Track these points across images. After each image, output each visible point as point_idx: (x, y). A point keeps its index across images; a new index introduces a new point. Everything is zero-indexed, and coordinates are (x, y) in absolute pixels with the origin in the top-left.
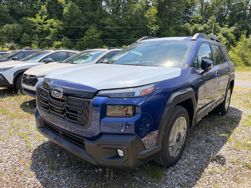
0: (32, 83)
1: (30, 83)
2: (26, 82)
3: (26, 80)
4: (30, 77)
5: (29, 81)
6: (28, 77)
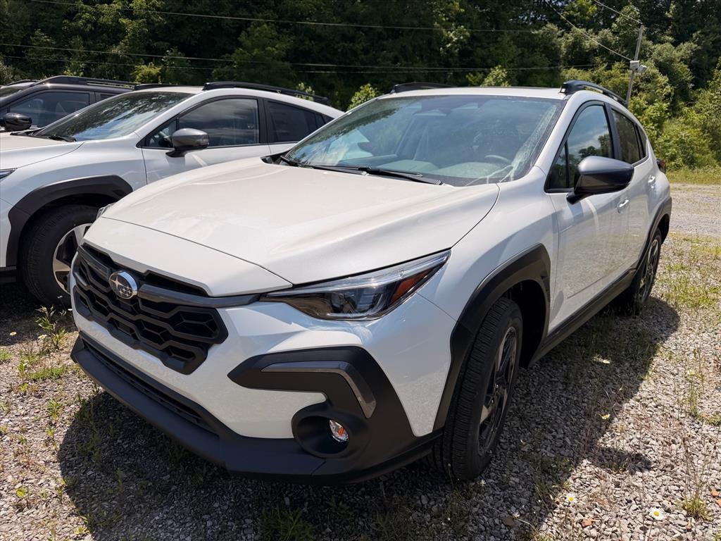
0: (167, 336)
1: (146, 335)
2: (106, 313)
3: (104, 293)
4: (146, 287)
5: (134, 314)
6: (122, 280)
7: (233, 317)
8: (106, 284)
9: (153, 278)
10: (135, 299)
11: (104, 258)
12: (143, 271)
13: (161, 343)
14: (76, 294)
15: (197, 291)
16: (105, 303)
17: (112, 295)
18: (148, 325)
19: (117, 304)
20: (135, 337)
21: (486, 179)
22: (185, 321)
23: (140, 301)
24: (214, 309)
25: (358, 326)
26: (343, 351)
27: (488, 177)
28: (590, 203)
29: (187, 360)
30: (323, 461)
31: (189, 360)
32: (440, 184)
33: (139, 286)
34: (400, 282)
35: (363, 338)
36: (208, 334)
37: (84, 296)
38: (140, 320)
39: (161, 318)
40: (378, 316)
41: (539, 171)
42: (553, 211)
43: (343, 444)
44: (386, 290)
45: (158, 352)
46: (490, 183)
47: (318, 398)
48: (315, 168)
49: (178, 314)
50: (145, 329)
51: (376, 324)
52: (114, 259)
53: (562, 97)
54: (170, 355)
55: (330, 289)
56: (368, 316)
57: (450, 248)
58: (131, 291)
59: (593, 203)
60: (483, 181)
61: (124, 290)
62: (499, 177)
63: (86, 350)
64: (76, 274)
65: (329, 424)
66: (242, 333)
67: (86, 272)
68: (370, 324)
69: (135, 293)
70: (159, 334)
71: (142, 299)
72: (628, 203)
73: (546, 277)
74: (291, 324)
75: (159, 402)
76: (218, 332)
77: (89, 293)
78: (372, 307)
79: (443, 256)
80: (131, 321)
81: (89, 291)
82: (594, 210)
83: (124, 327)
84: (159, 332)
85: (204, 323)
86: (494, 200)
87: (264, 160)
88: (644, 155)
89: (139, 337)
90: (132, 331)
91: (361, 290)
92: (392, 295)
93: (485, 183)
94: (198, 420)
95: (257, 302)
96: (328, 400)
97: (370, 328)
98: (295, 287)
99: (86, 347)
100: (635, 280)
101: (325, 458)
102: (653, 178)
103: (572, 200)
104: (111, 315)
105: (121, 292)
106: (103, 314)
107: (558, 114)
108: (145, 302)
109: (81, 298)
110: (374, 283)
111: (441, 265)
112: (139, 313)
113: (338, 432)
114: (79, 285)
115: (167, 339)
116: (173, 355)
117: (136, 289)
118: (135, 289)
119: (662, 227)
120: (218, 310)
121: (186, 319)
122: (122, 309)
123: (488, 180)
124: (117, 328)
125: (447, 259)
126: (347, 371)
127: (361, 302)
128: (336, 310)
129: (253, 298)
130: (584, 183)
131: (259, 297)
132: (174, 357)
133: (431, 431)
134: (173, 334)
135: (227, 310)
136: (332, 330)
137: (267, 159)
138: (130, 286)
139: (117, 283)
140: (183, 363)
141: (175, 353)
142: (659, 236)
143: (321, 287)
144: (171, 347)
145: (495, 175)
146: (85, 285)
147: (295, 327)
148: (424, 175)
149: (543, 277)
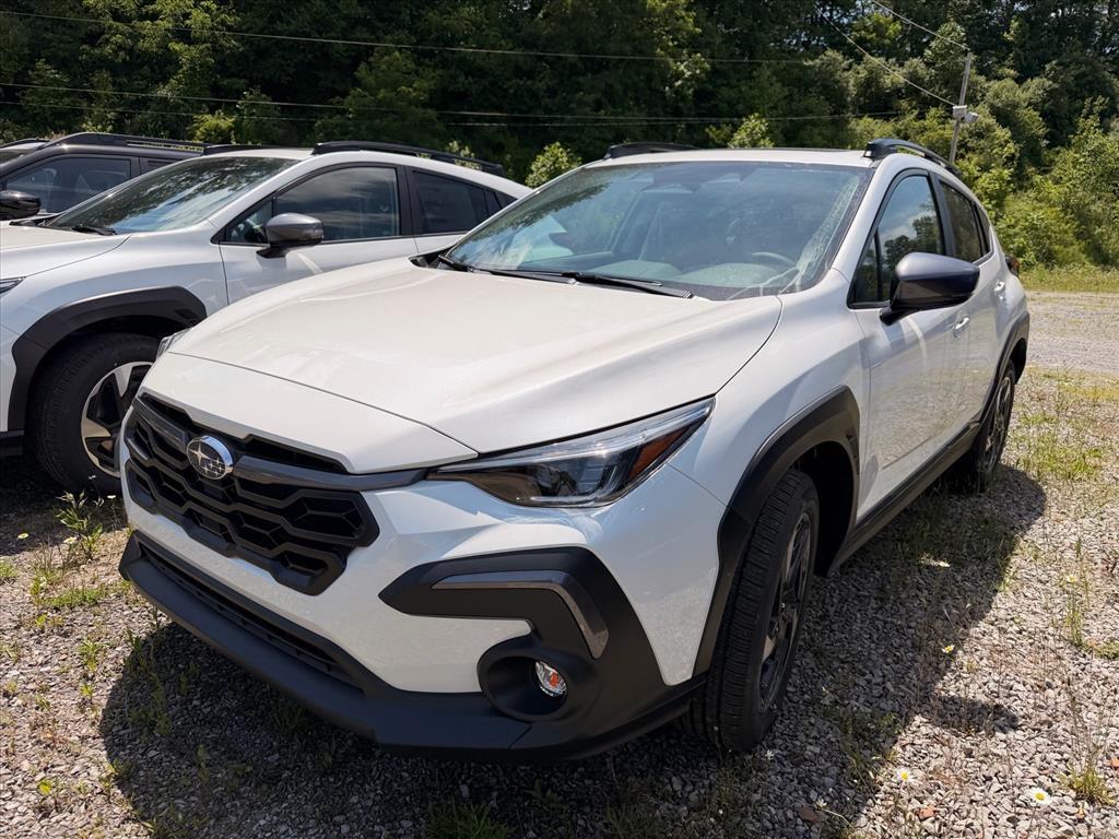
0: (282, 536)
1: (245, 534)
2: (180, 503)
3: (177, 471)
4: (246, 459)
5: (229, 503)
6: (207, 449)
7: (386, 504)
8: (182, 457)
9: (257, 447)
10: (228, 479)
11: (177, 416)
12: (241, 435)
13: (271, 547)
14: (130, 473)
15: (330, 465)
16: (179, 486)
17: (191, 473)
18: (250, 519)
19: (199, 487)
20: (228, 538)
21: (759, 289)
22: (309, 512)
23: (236, 483)
24: (358, 492)
25: (579, 516)
26: (558, 554)
27: (761, 286)
28: (914, 323)
29: (314, 572)
30: (527, 726)
31: (317, 572)
32: (691, 297)
33: (235, 458)
34: (643, 447)
35: (588, 535)
36: (348, 532)
37: (145, 477)
38: (237, 511)
39: (270, 507)
40: (610, 498)
41: (838, 275)
42: (861, 337)
43: (559, 700)
44: (622, 459)
45: (268, 562)
46: (764, 294)
47: (520, 628)
48: (494, 273)
49: (299, 502)
50: (245, 525)
51: (607, 513)
52: (194, 419)
53: (867, 163)
54: (286, 565)
55: (536, 460)
56: (595, 500)
57: (714, 395)
58: (223, 466)
59: (917, 323)
60: (754, 293)
61: (211, 465)
62: (779, 285)
63: (143, 559)
64: (130, 441)
65: (534, 669)
66: (402, 531)
67: (147, 438)
68: (599, 512)
69: (228, 470)
70: (267, 533)
71: (240, 479)
72: (968, 322)
73: (852, 436)
74: (476, 513)
75: (266, 639)
76: (363, 528)
77: (151, 471)
78: (601, 485)
79: (704, 406)
80: (222, 514)
81: (153, 467)
82: (920, 334)
83: (211, 523)
84: (267, 530)
85: (342, 515)
86: (775, 321)
87: (414, 262)
88: (988, 251)
89: (235, 537)
90: (223, 528)
91: (583, 461)
92: (630, 467)
93: (759, 295)
94: (329, 668)
95: (423, 482)
96: (535, 631)
97: (599, 518)
98: (483, 456)
99: (144, 554)
100: (979, 440)
101: (529, 723)
102: (1002, 284)
103: (888, 319)
104: (189, 505)
105: (206, 469)
106: (177, 504)
107: (862, 190)
108: (246, 484)
109: (139, 479)
110: (602, 450)
111: (701, 421)
112: (236, 501)
113: (550, 680)
114: (134, 458)
115: (281, 542)
116: (291, 565)
117: (231, 462)
118: (229, 462)
119: (1015, 358)
120: (364, 494)
121: (312, 509)
122: (205, 494)
123: (761, 291)
124: (198, 525)
125: (710, 411)
126: (565, 586)
127: (583, 478)
128: (545, 492)
129: (417, 475)
130: (904, 293)
131: (427, 474)
132: (292, 569)
133: (689, 677)
134: (293, 534)
135: (379, 494)
136: (539, 523)
137: (419, 260)
138: (221, 460)
139: (200, 454)
140: (308, 577)
141: (293, 563)
142: (1011, 372)
143: (521, 457)
144: (286, 552)
145: (771, 283)
146: (146, 458)
147: (482, 518)
148: (664, 284)
149: (849, 437)
